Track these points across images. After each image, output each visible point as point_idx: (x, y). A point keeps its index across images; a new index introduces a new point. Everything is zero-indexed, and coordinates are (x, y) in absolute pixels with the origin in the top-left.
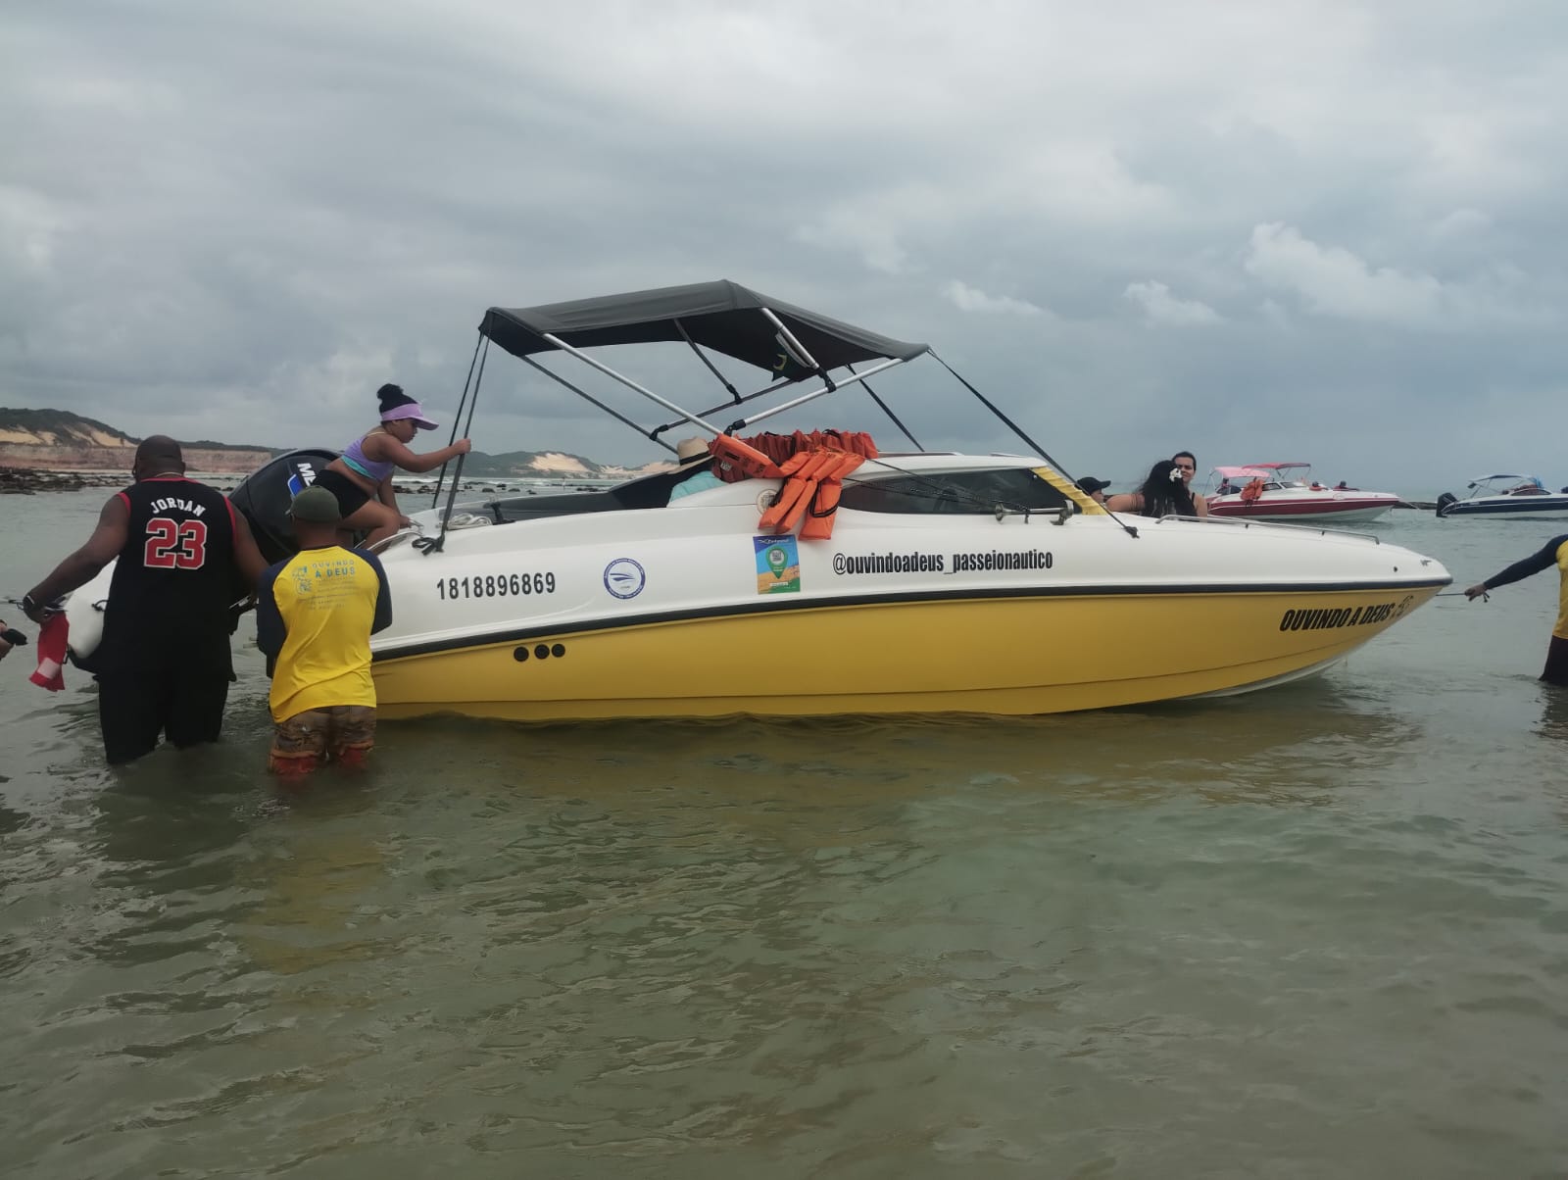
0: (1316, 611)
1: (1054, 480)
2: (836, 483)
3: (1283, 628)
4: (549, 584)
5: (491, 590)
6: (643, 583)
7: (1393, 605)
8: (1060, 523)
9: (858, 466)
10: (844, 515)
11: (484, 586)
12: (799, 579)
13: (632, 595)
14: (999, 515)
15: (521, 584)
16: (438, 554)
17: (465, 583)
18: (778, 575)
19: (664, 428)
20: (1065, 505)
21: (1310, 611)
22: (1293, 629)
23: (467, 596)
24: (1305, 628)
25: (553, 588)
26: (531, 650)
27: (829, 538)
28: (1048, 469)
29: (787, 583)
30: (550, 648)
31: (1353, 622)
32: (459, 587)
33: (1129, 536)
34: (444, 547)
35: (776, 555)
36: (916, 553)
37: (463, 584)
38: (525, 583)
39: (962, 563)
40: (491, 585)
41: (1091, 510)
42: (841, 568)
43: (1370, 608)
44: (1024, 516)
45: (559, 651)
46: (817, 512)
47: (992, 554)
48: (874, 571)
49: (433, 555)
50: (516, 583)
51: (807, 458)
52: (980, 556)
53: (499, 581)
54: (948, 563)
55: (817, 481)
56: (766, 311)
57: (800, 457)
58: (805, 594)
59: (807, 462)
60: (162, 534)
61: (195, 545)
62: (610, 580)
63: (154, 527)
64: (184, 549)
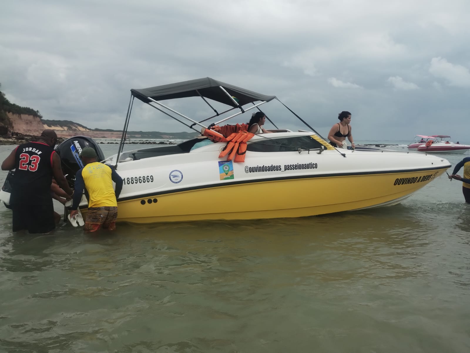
0: (406, 179)
1: (318, 139)
2: (245, 143)
3: (395, 185)
4: (151, 179)
5: (132, 182)
6: (182, 178)
7: (432, 175)
8: (320, 153)
9: (252, 137)
10: (249, 153)
11: (130, 180)
12: (233, 175)
13: (179, 182)
14: (300, 151)
15: (142, 179)
18: (227, 174)
19: (194, 124)
20: (321, 147)
21: (404, 179)
22: (398, 184)
24: (402, 184)
25: (153, 180)
26: (146, 201)
27: (244, 162)
28: (316, 136)
29: (230, 176)
30: (153, 200)
31: (418, 181)
33: (343, 157)
35: (226, 166)
36: (272, 165)
38: (144, 179)
39: (287, 168)
40: (132, 180)
41: (330, 149)
42: (247, 171)
43: (424, 176)
44: (308, 151)
45: (155, 201)
46: (240, 153)
47: (297, 164)
48: (258, 171)
51: (235, 135)
52: (293, 165)
53: (135, 179)
54: (283, 168)
55: (238, 143)
56: (221, 87)
57: (233, 135)
58: (235, 180)
59: (235, 136)
60: (24, 158)
61: (35, 163)
62: (171, 177)
63: (22, 156)
64: (32, 164)
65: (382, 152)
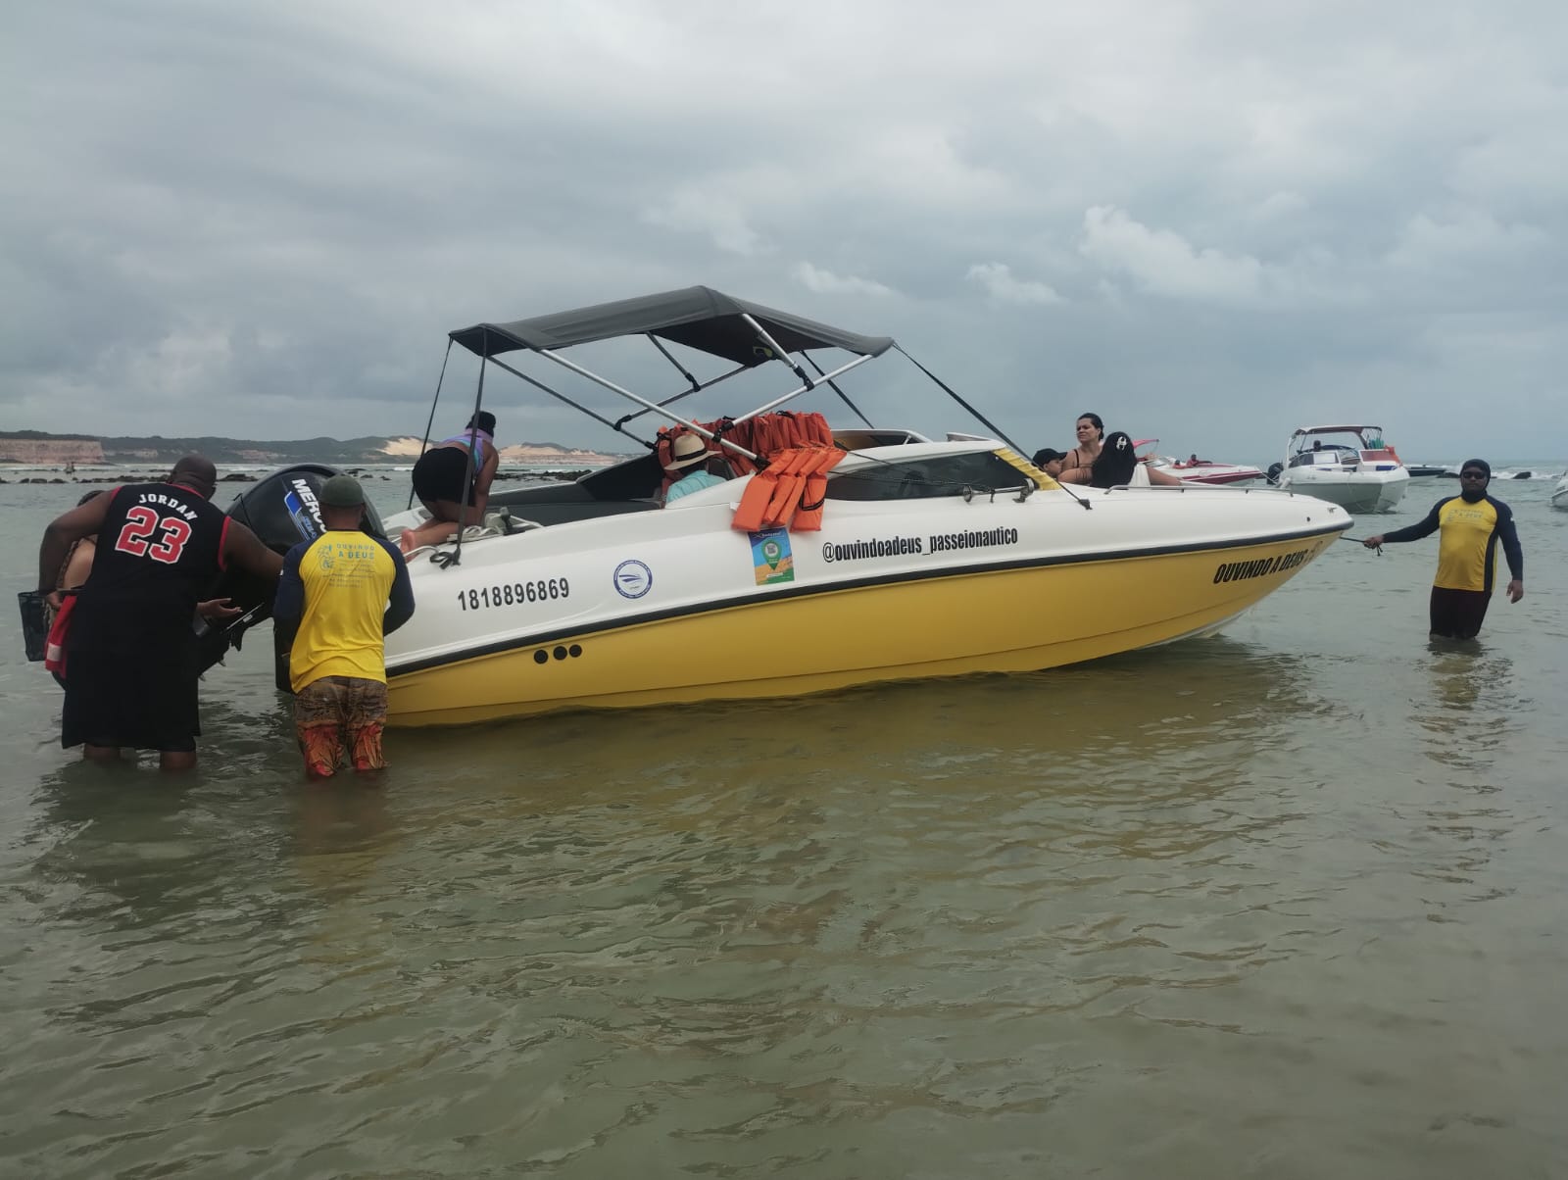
0: (1243, 564)
1: (1013, 460)
2: (822, 477)
3: (1216, 582)
4: (563, 589)
5: (509, 599)
6: (650, 582)
7: (1306, 551)
8: (1021, 500)
9: (840, 460)
10: (830, 505)
11: (502, 595)
12: (792, 569)
13: (642, 594)
14: (968, 497)
15: (537, 590)
16: (456, 566)
17: (484, 593)
18: (774, 567)
19: (628, 418)
20: (1027, 484)
21: (1239, 564)
22: (1225, 581)
23: (487, 605)
24: (1235, 579)
25: (567, 592)
26: (550, 652)
27: (819, 530)
28: (1009, 451)
29: (781, 574)
30: (568, 649)
31: (1274, 569)
32: (479, 597)
33: (1083, 508)
34: (460, 560)
35: (770, 549)
36: (897, 538)
37: (482, 594)
38: (541, 590)
39: (939, 544)
40: (509, 594)
41: (1047, 486)
43: (1289, 556)
44: (990, 496)
45: (576, 651)
46: (807, 507)
47: (964, 534)
48: (860, 557)
49: (450, 568)
50: (532, 591)
51: (794, 455)
52: (954, 536)
53: (516, 589)
54: (926, 545)
55: (805, 477)
56: (747, 316)
57: (788, 454)
58: (798, 582)
59: (795, 457)
60: (140, 521)
61: (175, 542)
62: (620, 581)
63: (134, 514)
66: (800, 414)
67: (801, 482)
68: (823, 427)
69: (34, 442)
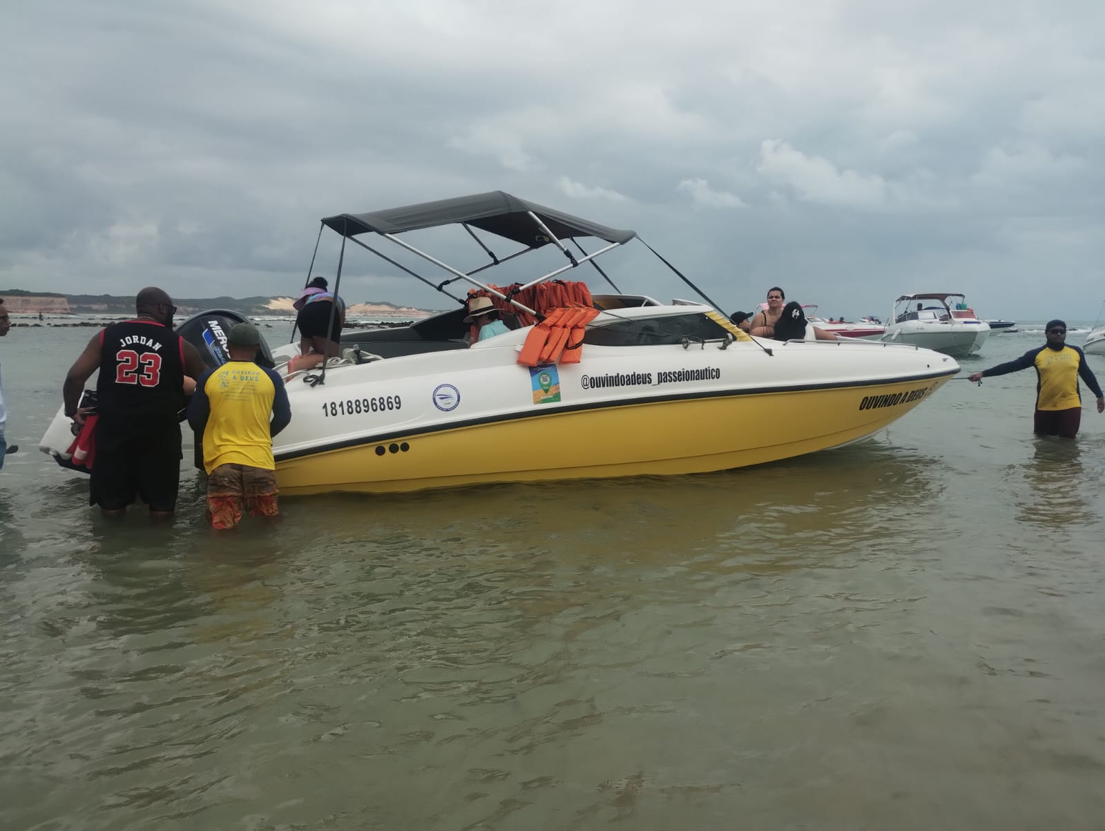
0: (881, 396)
1: (718, 320)
2: (582, 328)
3: (861, 409)
4: (397, 403)
5: (358, 409)
6: (459, 400)
7: (926, 389)
8: (724, 348)
9: (595, 317)
10: (587, 349)
11: (354, 406)
12: (559, 393)
13: (452, 409)
14: (685, 345)
15: (378, 404)
16: (321, 385)
17: (341, 405)
18: (546, 391)
19: (447, 282)
20: (728, 337)
21: (878, 397)
22: (867, 408)
23: (343, 414)
24: (874, 407)
25: (400, 406)
26: (387, 448)
27: (579, 363)
28: (715, 313)
29: (552, 396)
30: (399, 446)
31: (903, 401)
32: (337, 408)
33: (767, 355)
34: (324, 381)
35: (543, 377)
36: (634, 373)
38: (381, 403)
39: (664, 378)
40: (359, 406)
41: (742, 339)
42: (587, 385)
43: (913, 392)
44: (701, 344)
45: (405, 447)
46: (571, 347)
47: (682, 371)
48: (607, 386)
49: (317, 386)
50: (375, 404)
51: (562, 313)
52: (675, 372)
53: (364, 403)
54: (655, 378)
55: (569, 328)
56: (531, 213)
57: (558, 312)
58: (564, 403)
60: (127, 361)
61: (153, 370)
62: (437, 399)
63: (122, 356)
64: (145, 373)
65: (839, 344)
66: (569, 282)
67: (567, 331)
68: (586, 293)
69: (19, 298)
